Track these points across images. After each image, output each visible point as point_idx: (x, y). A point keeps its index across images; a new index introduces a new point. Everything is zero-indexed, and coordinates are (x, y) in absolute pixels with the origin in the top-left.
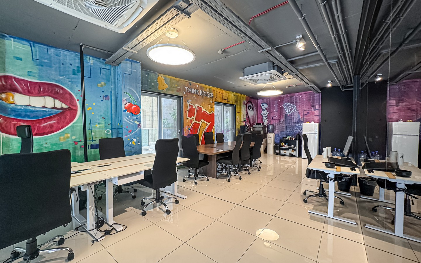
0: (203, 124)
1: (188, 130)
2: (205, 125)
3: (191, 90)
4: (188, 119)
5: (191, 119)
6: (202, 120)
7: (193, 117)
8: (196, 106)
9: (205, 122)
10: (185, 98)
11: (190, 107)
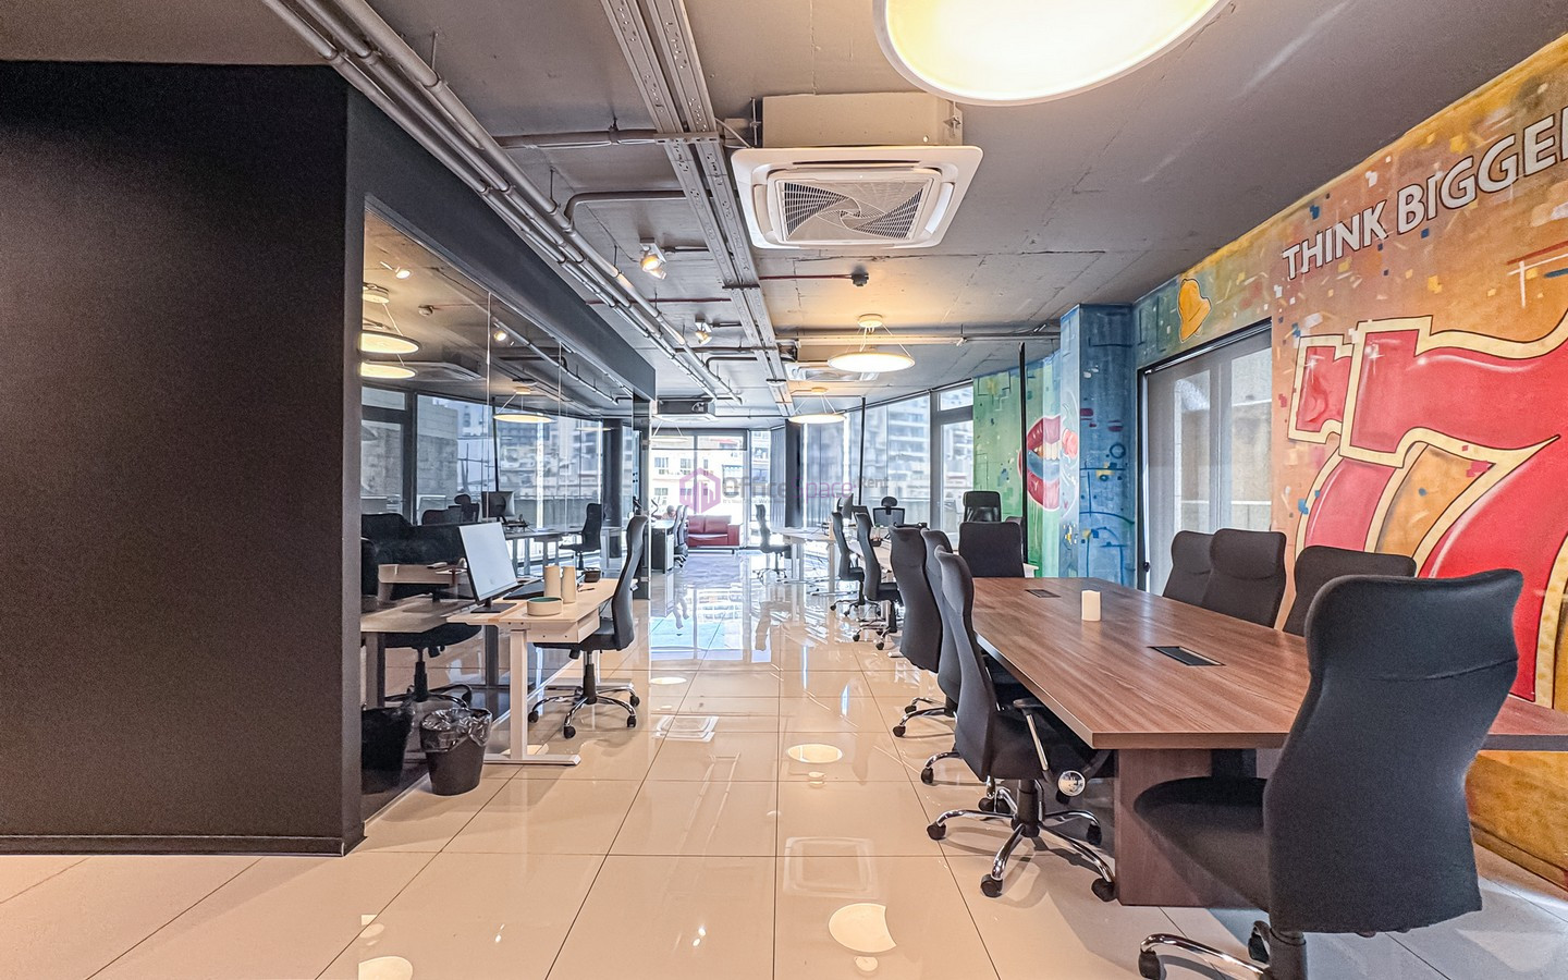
0: (1430, 469)
1: (1297, 513)
2: (1457, 472)
3: (1318, 250)
4: (1298, 447)
5: (1320, 438)
6: (1418, 434)
7: (1331, 425)
8: (1358, 336)
9: (1455, 446)
10: (1281, 320)
11: (1312, 364)
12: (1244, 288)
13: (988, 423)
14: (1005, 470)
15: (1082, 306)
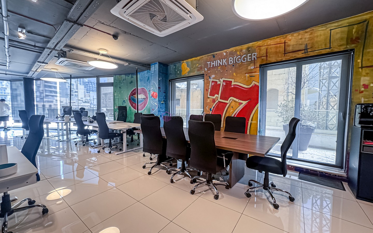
0: (233, 104)
1: (209, 111)
2: (237, 104)
3: (214, 63)
4: (210, 99)
5: (214, 97)
6: (231, 98)
7: (216, 95)
8: (222, 80)
9: (237, 100)
10: (206, 75)
11: (213, 84)
12: (198, 67)
13: (119, 88)
14: (124, 101)
15: (159, 62)
